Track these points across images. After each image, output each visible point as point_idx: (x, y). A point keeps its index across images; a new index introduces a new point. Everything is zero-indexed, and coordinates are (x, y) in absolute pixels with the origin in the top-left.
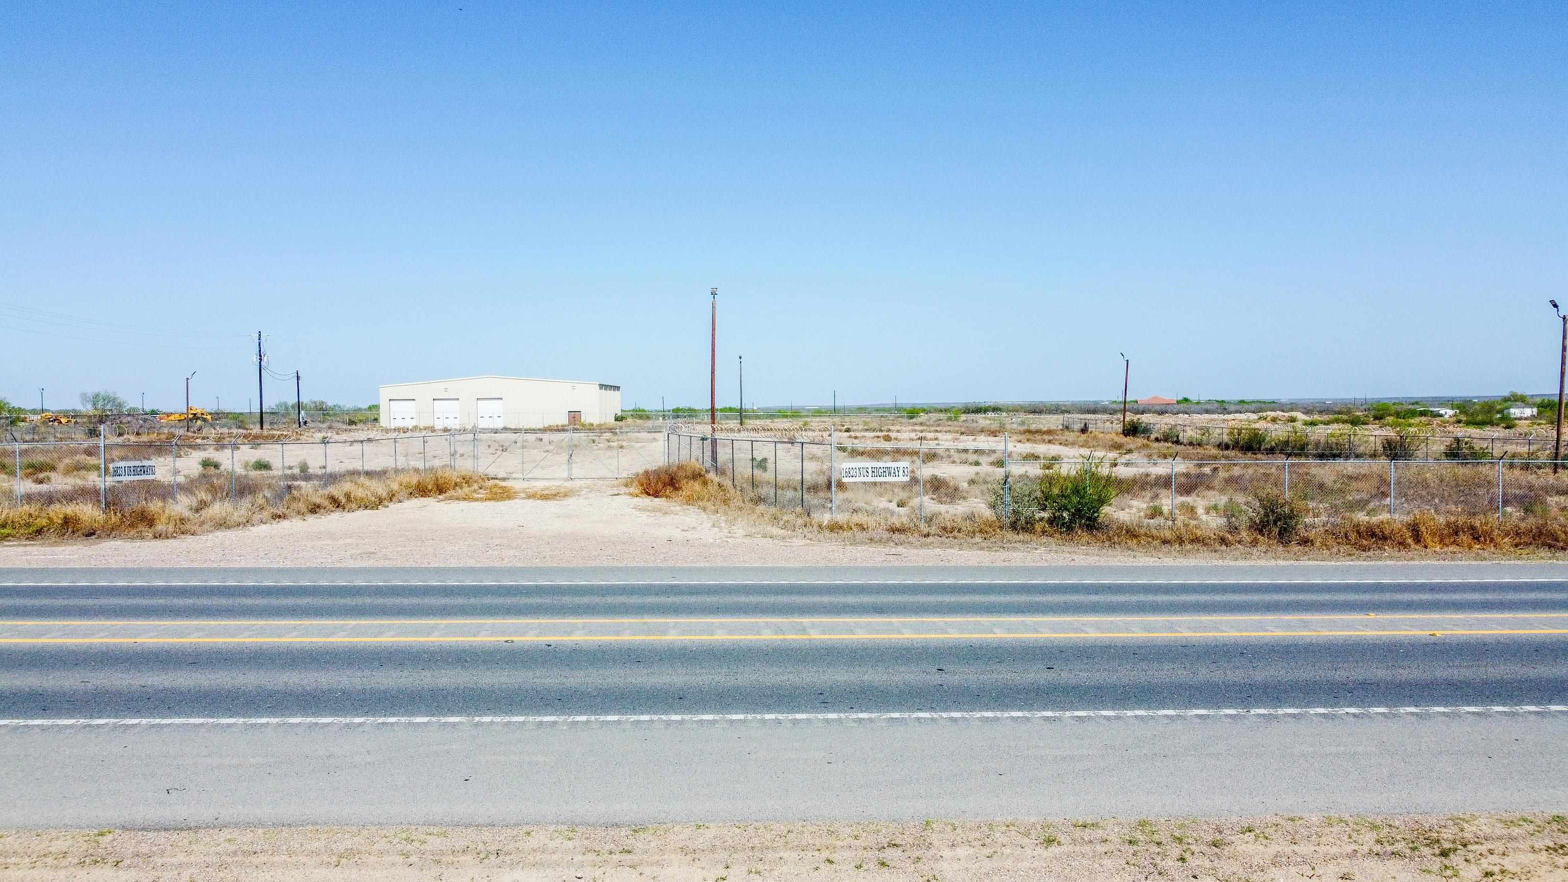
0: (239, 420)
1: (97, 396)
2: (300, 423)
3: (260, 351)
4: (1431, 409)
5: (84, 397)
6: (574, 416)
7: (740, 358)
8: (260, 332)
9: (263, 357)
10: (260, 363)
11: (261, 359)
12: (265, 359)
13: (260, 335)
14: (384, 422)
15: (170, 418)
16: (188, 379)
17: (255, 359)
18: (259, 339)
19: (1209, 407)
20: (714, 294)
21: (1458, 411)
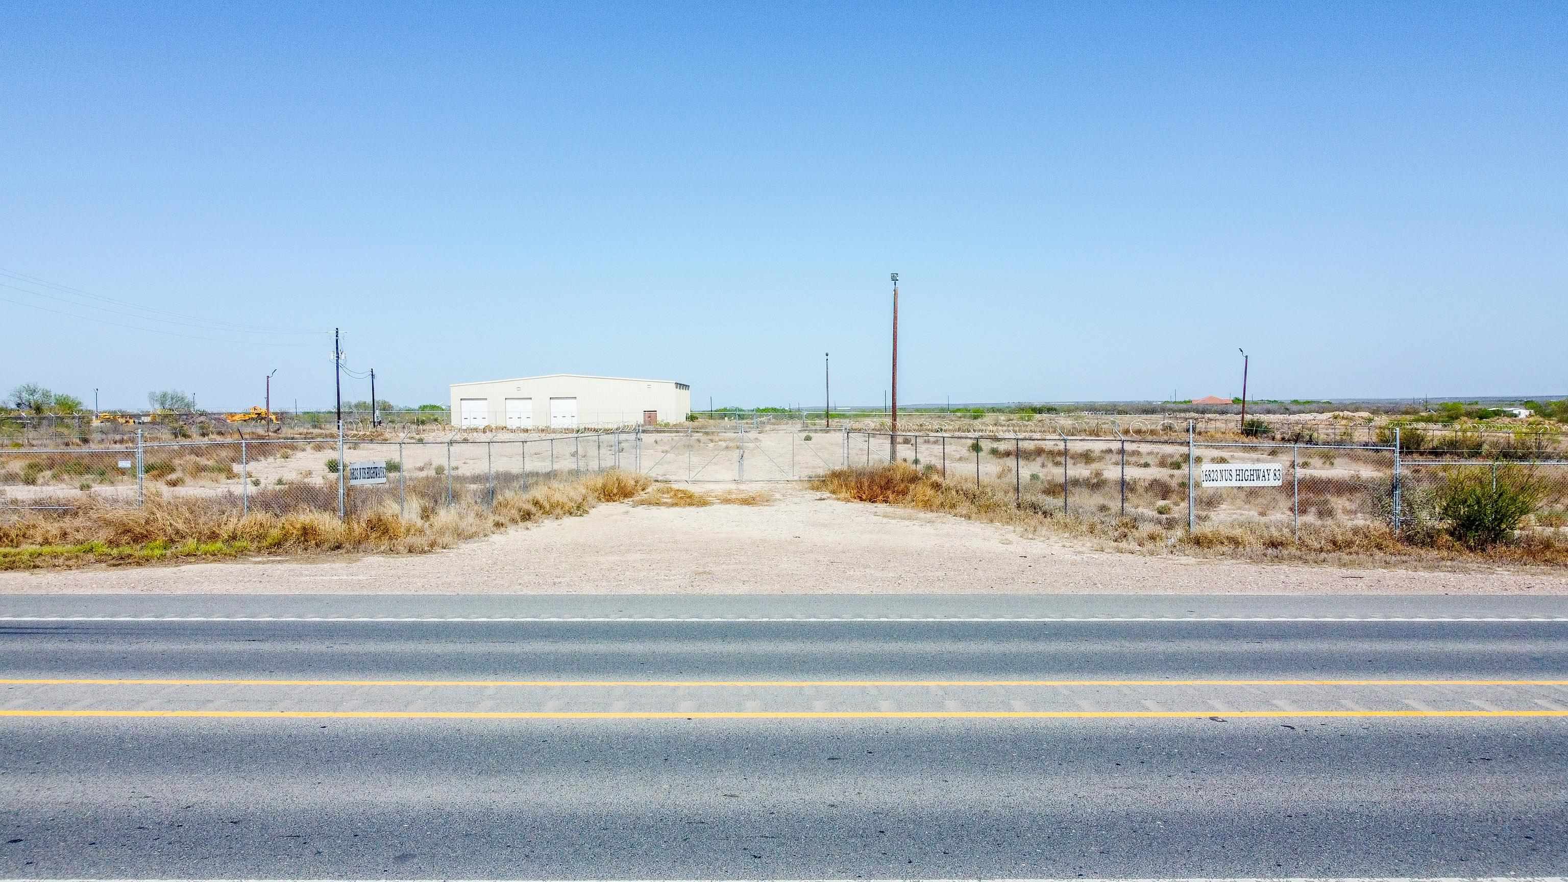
0: (315, 419)
1: (164, 396)
2: (374, 422)
3: (337, 348)
4: (1505, 409)
5: (152, 397)
6: (651, 415)
7: (827, 355)
8: (337, 329)
9: (340, 354)
10: (337, 361)
11: (338, 357)
12: (342, 357)
13: (337, 332)
14: (455, 422)
15: (234, 418)
16: (268, 377)
17: (332, 357)
18: (337, 336)
19: (1269, 406)
20: (894, 278)
21: (1532, 411)
